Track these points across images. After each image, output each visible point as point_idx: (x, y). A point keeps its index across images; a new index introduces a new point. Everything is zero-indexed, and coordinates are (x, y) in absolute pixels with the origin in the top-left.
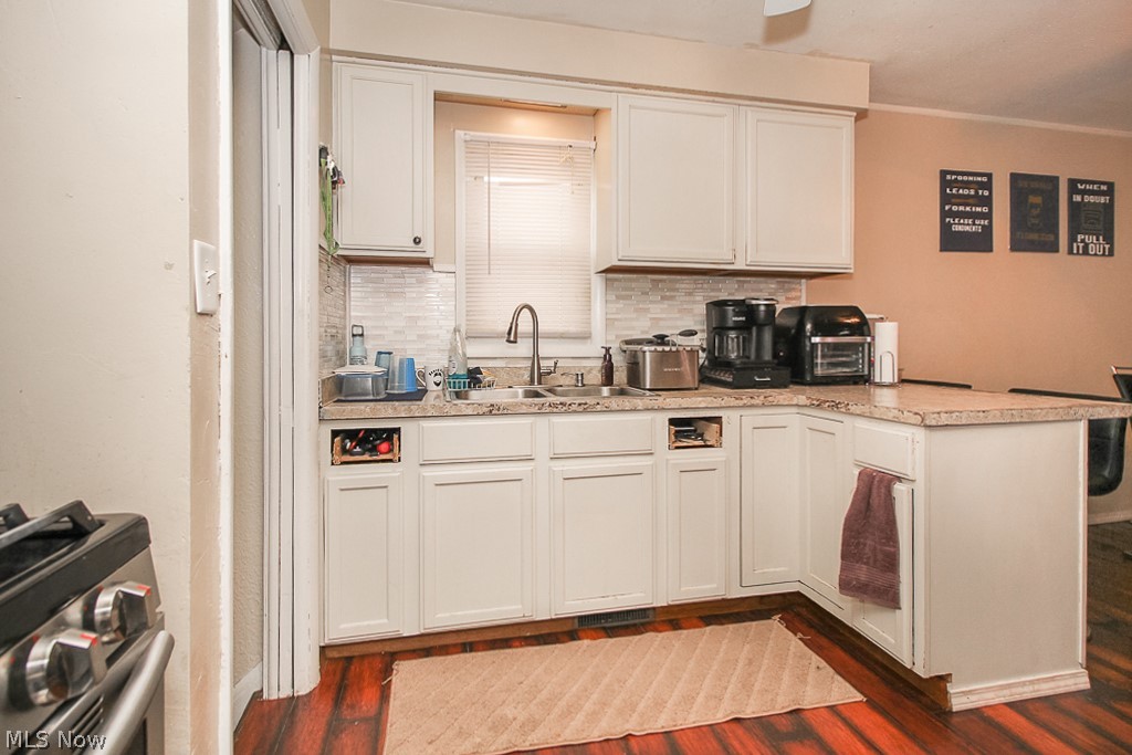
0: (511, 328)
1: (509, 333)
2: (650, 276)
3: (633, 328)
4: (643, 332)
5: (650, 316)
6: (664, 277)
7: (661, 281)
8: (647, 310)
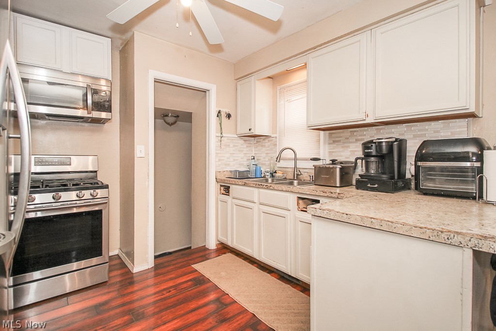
0: (278, 157)
1: (277, 158)
2: (349, 130)
3: (341, 156)
4: (346, 158)
5: (349, 150)
6: (358, 129)
7: (355, 131)
8: (348, 147)
